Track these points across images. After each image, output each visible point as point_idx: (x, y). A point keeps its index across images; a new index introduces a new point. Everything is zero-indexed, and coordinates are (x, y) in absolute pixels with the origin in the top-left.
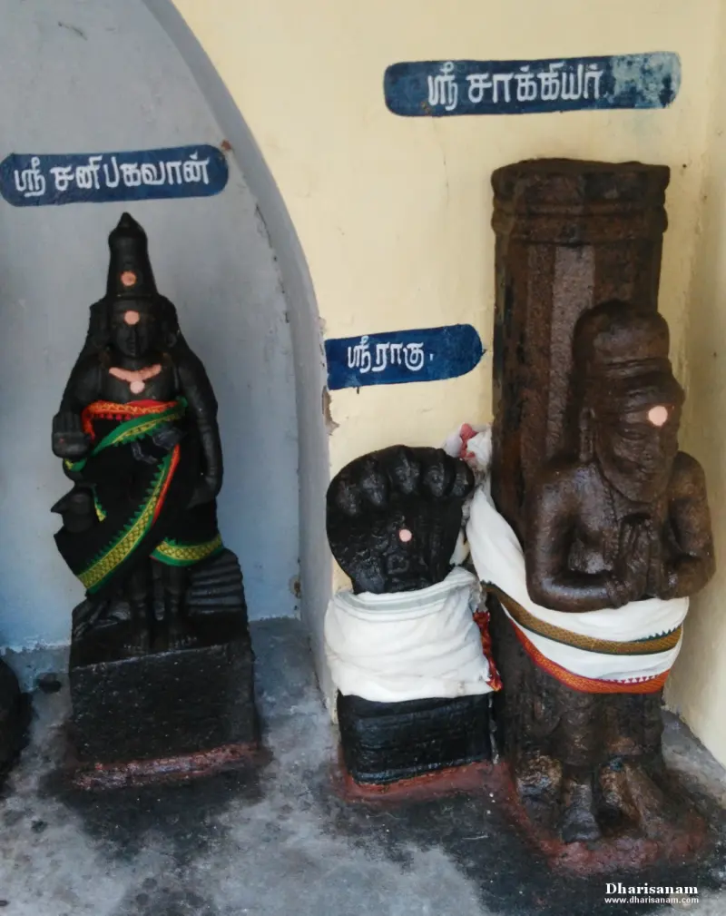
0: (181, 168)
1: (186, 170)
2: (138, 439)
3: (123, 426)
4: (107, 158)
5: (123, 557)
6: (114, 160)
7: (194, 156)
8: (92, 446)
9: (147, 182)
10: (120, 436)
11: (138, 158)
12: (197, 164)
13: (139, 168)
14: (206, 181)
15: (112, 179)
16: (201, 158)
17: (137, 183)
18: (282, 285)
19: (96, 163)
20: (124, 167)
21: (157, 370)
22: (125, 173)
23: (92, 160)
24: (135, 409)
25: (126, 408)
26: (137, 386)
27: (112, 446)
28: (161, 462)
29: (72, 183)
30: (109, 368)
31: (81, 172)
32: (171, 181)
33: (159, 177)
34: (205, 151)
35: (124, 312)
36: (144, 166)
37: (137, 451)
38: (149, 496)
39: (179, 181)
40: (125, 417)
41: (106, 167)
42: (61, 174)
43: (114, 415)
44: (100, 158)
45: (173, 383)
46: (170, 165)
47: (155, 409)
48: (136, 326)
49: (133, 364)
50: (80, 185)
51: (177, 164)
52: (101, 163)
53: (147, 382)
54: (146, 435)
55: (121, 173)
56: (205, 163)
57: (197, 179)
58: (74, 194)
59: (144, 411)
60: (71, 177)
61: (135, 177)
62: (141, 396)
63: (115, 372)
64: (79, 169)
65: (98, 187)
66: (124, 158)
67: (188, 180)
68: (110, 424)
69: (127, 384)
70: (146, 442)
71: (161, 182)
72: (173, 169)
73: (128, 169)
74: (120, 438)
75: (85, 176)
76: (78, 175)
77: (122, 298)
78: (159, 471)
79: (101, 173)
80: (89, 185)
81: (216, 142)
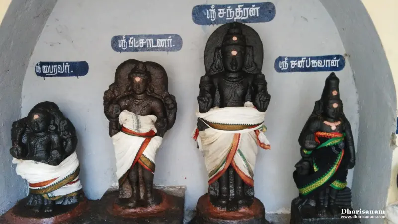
0: (330, 62)
1: (332, 62)
2: (334, 145)
3: (331, 140)
4: (308, 58)
5: (321, 184)
6: (310, 59)
7: (335, 58)
8: (318, 146)
9: (319, 66)
10: (328, 144)
11: (317, 58)
12: (336, 61)
13: (317, 61)
14: (338, 66)
15: (308, 65)
16: (337, 59)
17: (316, 66)
18: (358, 101)
19: (304, 60)
20: (312, 61)
21: (339, 123)
22: (313, 63)
23: (303, 58)
24: (333, 135)
25: (330, 135)
26: (334, 128)
27: (326, 147)
28: (339, 153)
29: (296, 66)
30: (323, 121)
31: (299, 62)
32: (326, 66)
33: (323, 64)
34: (338, 57)
35: (333, 103)
36: (319, 61)
37: (334, 149)
38: (335, 164)
39: (329, 66)
40: (331, 137)
41: (307, 61)
42: (293, 63)
43: (328, 136)
44: (305, 58)
45: (343, 128)
46: (327, 61)
47: (339, 136)
48: (336, 108)
49: (332, 120)
50: (298, 66)
51: (329, 61)
52: (306, 60)
53: (337, 127)
54: (337, 144)
55: (311, 63)
56: (338, 61)
57: (335, 65)
58: (296, 69)
59: (336, 136)
60: (296, 64)
61: (315, 64)
62: (335, 131)
63: (326, 123)
64: (299, 61)
65: (303, 67)
66: (312, 58)
67: (332, 66)
68: (326, 139)
69: (331, 127)
70: (336, 146)
71: (323, 66)
72: (328, 62)
73: (314, 62)
74: (329, 144)
75: (300, 64)
76: (298, 63)
77: (332, 99)
78: (338, 156)
79: (305, 63)
80: (301, 67)
81: (342, 53)
